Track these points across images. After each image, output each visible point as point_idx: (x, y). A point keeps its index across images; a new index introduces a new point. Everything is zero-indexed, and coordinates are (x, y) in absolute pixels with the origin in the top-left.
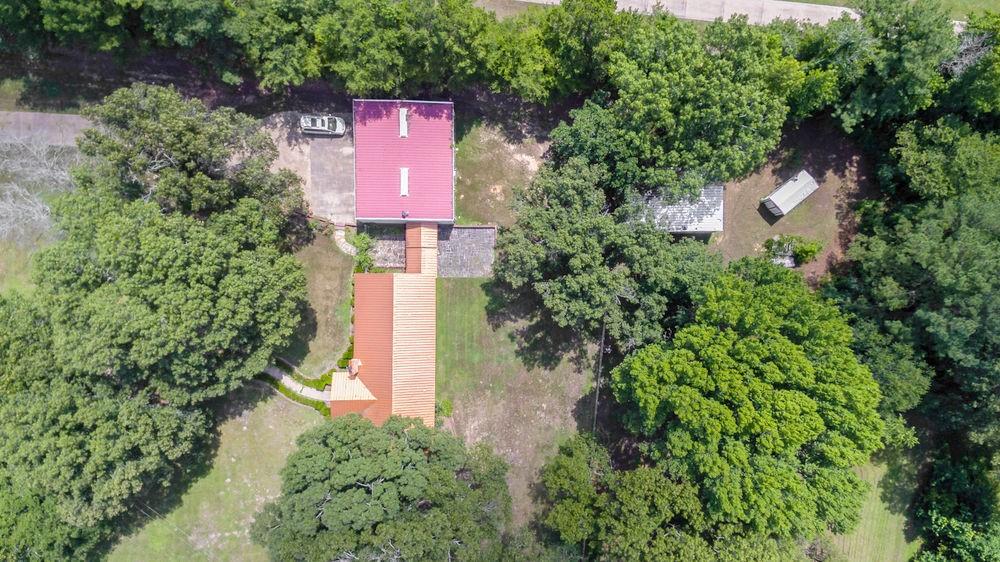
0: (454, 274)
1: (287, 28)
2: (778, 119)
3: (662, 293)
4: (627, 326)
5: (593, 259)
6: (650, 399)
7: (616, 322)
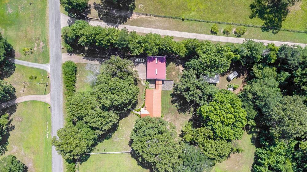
0: (164, 89)
1: (138, 45)
2: (229, 64)
3: (207, 95)
4: (200, 101)
5: (194, 89)
6: (205, 115)
7: (198, 100)
